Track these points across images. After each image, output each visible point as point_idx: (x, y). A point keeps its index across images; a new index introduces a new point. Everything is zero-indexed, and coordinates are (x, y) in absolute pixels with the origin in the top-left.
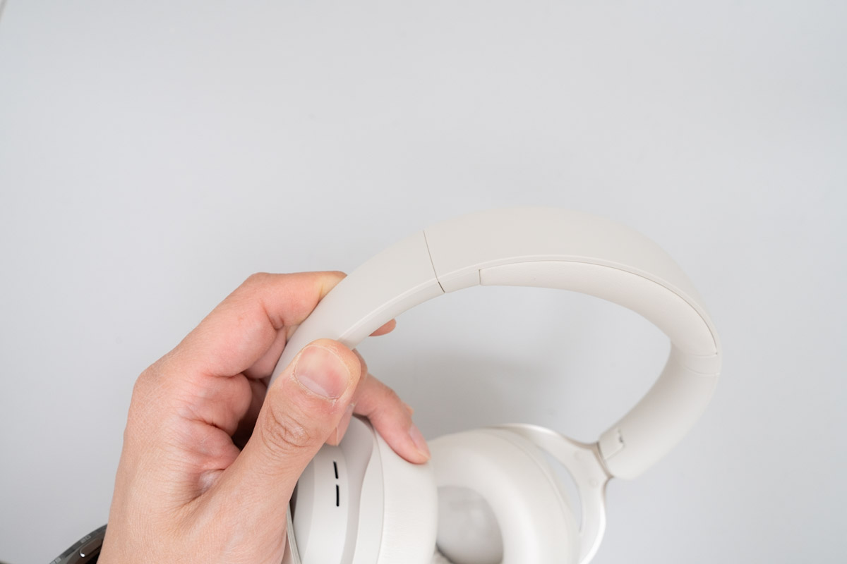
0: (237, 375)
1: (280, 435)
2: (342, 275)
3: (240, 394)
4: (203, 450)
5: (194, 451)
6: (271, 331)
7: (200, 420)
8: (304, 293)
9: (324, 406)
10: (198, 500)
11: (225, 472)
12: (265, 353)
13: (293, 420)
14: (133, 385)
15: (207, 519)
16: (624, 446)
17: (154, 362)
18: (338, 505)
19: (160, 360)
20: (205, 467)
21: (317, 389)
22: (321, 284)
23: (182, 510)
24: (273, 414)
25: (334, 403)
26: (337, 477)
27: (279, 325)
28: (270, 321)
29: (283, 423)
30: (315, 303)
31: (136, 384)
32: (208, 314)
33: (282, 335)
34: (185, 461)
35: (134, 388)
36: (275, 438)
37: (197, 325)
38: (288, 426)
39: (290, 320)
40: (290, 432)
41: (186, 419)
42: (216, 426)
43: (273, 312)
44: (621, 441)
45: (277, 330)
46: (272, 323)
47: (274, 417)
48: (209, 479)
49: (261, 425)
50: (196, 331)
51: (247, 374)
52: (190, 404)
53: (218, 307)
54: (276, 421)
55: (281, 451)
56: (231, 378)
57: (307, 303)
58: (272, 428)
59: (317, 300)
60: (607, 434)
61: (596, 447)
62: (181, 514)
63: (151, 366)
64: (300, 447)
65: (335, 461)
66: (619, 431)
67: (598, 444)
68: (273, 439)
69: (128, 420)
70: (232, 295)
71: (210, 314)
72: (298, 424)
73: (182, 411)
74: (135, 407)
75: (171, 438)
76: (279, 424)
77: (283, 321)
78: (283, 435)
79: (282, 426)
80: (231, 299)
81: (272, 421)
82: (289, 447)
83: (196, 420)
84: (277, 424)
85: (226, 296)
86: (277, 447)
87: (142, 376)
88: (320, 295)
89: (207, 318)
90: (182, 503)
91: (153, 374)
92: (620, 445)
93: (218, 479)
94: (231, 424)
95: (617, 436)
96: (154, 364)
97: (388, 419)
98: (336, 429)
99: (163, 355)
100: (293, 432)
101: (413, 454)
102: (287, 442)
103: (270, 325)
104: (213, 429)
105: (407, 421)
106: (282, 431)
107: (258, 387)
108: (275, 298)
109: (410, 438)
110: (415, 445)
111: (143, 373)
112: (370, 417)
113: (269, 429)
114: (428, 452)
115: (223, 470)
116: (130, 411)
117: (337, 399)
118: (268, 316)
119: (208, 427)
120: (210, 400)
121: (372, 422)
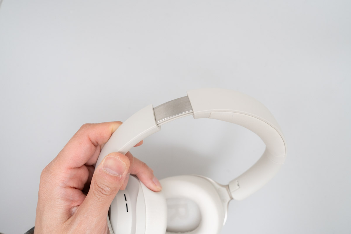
0: (82, 166)
1: (101, 192)
2: (120, 123)
3: (84, 174)
4: (71, 199)
5: (67, 200)
6: (93, 147)
7: (69, 187)
8: (105, 131)
9: (117, 178)
10: (71, 219)
11: (80, 206)
12: (92, 155)
13: (105, 185)
14: (40, 175)
15: (74, 227)
16: (239, 188)
17: (47, 164)
18: (127, 211)
19: (50, 164)
20: (73, 205)
21: (114, 173)
22: (112, 127)
23: (65, 224)
24: (97, 184)
25: (120, 177)
26: (126, 200)
27: (96, 144)
28: (92, 143)
29: (101, 187)
30: (110, 135)
31: (41, 174)
32: (67, 143)
33: (98, 148)
34: (64, 204)
35: (41, 176)
36: (99, 193)
37: (63, 147)
38: (103, 188)
39: (100, 142)
40: (105, 190)
41: (63, 187)
42: (75, 188)
43: (93, 140)
44: (238, 185)
45: (96, 146)
46: (93, 144)
47: (97, 185)
48: (74, 210)
49: (93, 189)
50: (63, 151)
51: (86, 165)
52: (64, 181)
53: (71, 139)
54: (98, 187)
55: (102, 198)
56: (79, 168)
57: (106, 135)
58: (97, 190)
59: (110, 134)
60: (232, 182)
61: (227, 187)
62: (64, 225)
63: (46, 166)
64: (109, 195)
65: (125, 193)
66: (238, 182)
67: (228, 186)
68: (98, 194)
69: (40, 189)
70: (76, 134)
71: (68, 143)
72: (108, 187)
73: (61, 184)
74: (42, 184)
75: (58, 196)
76: (100, 187)
77: (97, 143)
78: (102, 191)
79: (101, 188)
80: (75, 136)
81: (97, 187)
82: (105, 196)
83: (67, 187)
84: (99, 188)
85: (73, 135)
86: (100, 197)
87: (43, 171)
88: (112, 132)
89: (67, 145)
90: (64, 221)
91: (48, 170)
92: (238, 187)
93: (78, 209)
94: (81, 186)
95: (237, 183)
96: (47, 166)
97: (144, 176)
98: (123, 184)
99: (51, 161)
100: (106, 190)
101: (155, 188)
102: (104, 194)
103: (93, 145)
104: (74, 189)
105: (152, 176)
106: (101, 190)
107: (91, 169)
108: (94, 134)
109: (153, 182)
110: (156, 185)
111: (43, 170)
112: (137, 175)
113: (96, 190)
114: (161, 187)
115: (79, 206)
116: (40, 186)
117: (122, 175)
118: (91, 141)
119: (73, 189)
120: (72, 178)
121: (138, 177)
